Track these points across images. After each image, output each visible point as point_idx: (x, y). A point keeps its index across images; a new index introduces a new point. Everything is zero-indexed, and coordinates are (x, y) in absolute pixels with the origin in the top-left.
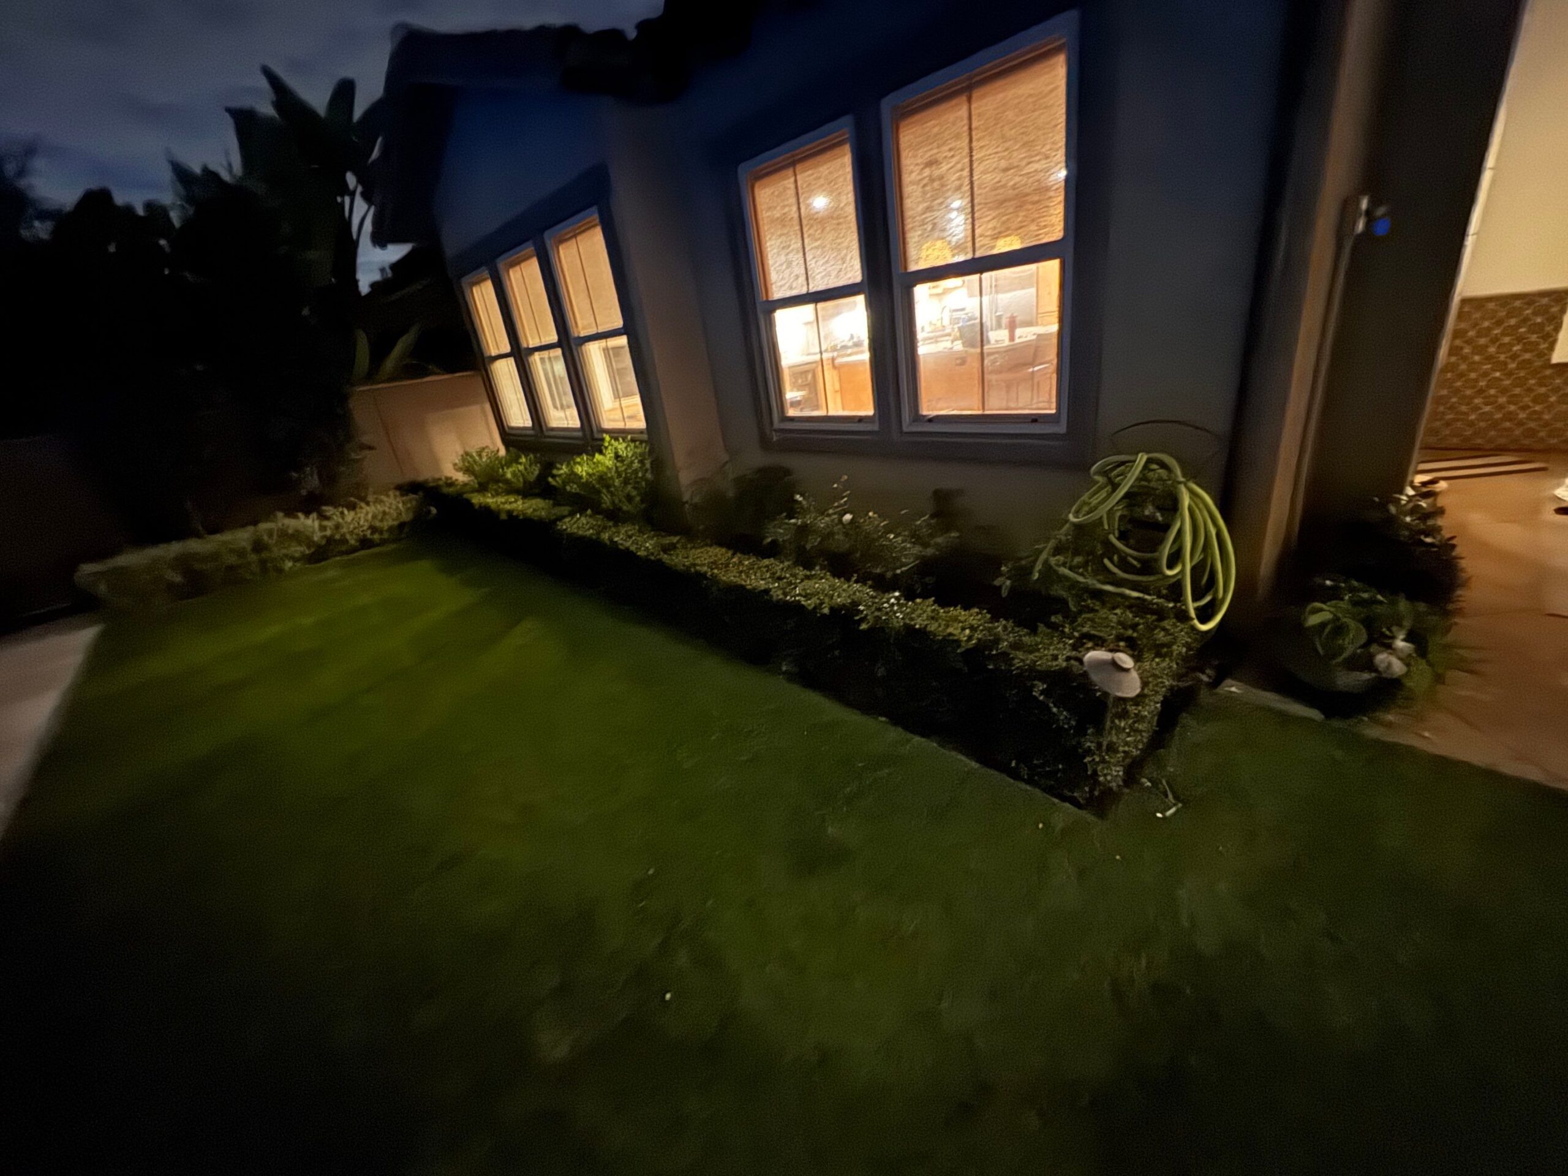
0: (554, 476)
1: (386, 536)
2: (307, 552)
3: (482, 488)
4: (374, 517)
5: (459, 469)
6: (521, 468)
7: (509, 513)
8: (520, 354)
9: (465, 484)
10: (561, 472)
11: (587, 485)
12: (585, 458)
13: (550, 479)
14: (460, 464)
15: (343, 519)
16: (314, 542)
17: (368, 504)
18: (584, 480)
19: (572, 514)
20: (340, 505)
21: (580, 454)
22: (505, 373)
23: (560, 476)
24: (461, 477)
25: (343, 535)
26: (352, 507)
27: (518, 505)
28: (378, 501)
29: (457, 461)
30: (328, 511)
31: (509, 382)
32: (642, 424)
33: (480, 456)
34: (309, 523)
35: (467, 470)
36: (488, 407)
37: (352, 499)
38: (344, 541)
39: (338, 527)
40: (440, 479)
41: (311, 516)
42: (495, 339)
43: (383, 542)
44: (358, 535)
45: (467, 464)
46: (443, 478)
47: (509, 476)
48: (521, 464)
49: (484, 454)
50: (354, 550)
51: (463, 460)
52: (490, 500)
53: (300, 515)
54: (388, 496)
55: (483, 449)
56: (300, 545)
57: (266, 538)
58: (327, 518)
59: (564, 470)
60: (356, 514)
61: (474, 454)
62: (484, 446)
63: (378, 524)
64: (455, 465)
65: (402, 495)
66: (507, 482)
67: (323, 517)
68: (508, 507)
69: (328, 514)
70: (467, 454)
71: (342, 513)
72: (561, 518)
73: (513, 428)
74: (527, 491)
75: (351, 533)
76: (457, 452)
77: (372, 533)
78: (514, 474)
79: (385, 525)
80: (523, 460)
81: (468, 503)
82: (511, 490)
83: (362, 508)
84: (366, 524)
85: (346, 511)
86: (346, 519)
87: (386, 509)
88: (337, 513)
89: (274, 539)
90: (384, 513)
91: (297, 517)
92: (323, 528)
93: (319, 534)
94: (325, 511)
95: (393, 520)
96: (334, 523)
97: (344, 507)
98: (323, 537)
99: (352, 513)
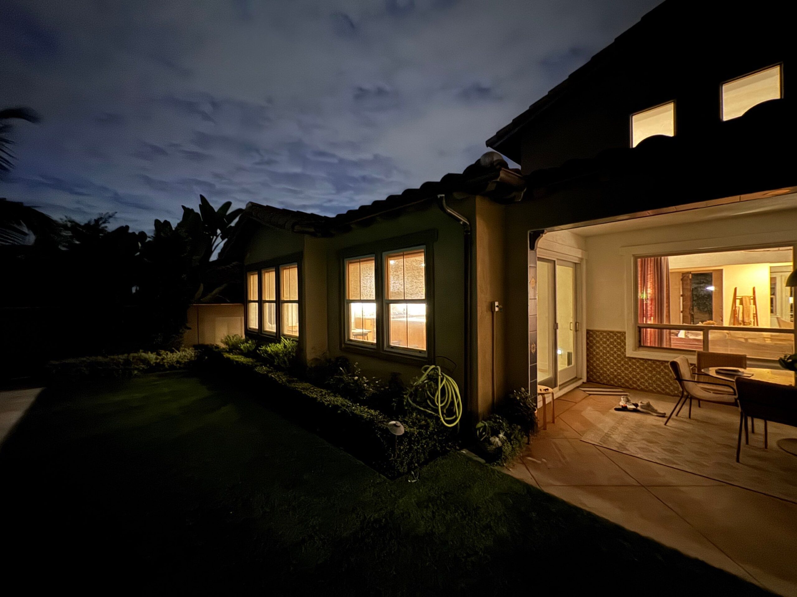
0: (259, 350)
1: (182, 366)
2: (146, 368)
3: (230, 351)
4: (180, 357)
5: (222, 342)
6: (248, 345)
7: (237, 362)
8: (261, 302)
9: (224, 349)
10: (262, 349)
11: (270, 355)
12: (273, 345)
13: (258, 351)
14: (224, 340)
16: (150, 364)
17: (179, 351)
18: (269, 353)
19: (261, 365)
20: (167, 350)
21: (271, 343)
22: (254, 308)
23: (262, 350)
24: (223, 346)
25: (164, 363)
26: (172, 352)
27: (242, 359)
28: (184, 350)
29: (223, 339)
30: (161, 352)
31: (254, 311)
32: (297, 334)
33: (233, 337)
34: (152, 356)
35: (227, 343)
36: (243, 318)
37: (173, 348)
38: (163, 365)
39: (163, 359)
40: (214, 345)
41: (154, 353)
42: (253, 295)
43: (180, 368)
44: (170, 363)
45: (227, 340)
46: (215, 345)
47: (242, 347)
48: (249, 343)
49: (235, 338)
50: (166, 370)
51: (226, 339)
52: (231, 356)
53: (150, 352)
54: (189, 349)
55: (235, 335)
56: (144, 364)
57: (131, 360)
58: (160, 355)
59: (264, 348)
60: (173, 355)
61: (231, 337)
62: (237, 334)
63: (180, 360)
64: (222, 340)
65: (195, 349)
66: (241, 350)
67: (159, 354)
68: (237, 359)
69: (161, 353)
70: (228, 336)
71: (167, 354)
72: (256, 366)
73: (250, 328)
74: (247, 354)
75: (168, 363)
76: (224, 335)
77: (176, 364)
78: (244, 347)
79: (183, 361)
80: (250, 342)
81: (223, 355)
82: (242, 353)
83: (176, 352)
84: (175, 360)
85: (169, 353)
86: (168, 356)
87: (186, 354)
88: (165, 354)
89: (135, 360)
90: (185, 356)
91: (148, 353)
92: (157, 359)
93: (154, 361)
94: (160, 352)
95: (188, 359)
96: (162, 357)
97: (169, 351)
98: (156, 363)
99: (171, 354)
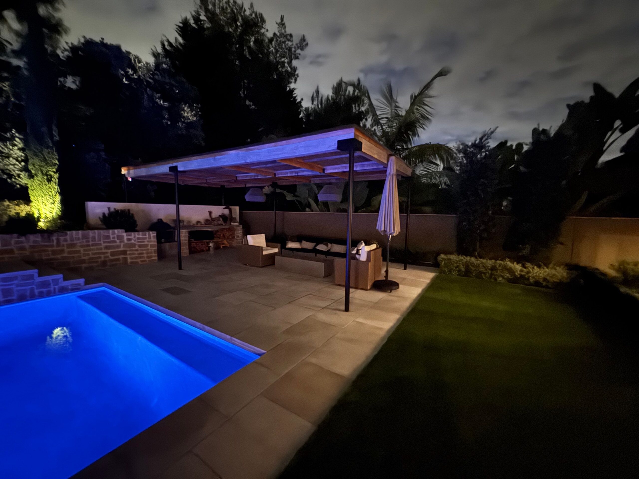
1: (550, 285)
2: (510, 277)
3: (627, 284)
4: (548, 275)
5: (612, 268)
14: (614, 266)
15: (533, 270)
16: (515, 274)
17: (548, 268)
25: (529, 277)
26: (539, 266)
28: (554, 268)
34: (518, 267)
37: (540, 263)
38: (528, 279)
39: (528, 272)
41: (519, 265)
43: (546, 287)
44: (536, 279)
50: (530, 284)
53: (515, 263)
54: (560, 268)
56: (509, 274)
57: (498, 267)
58: (525, 268)
60: (540, 270)
63: (548, 278)
65: (568, 269)
67: (524, 266)
69: (527, 266)
71: (533, 268)
75: (533, 277)
77: (543, 281)
79: (551, 280)
83: (544, 269)
84: (542, 276)
85: (535, 267)
86: (534, 271)
87: (557, 273)
88: (531, 267)
89: (500, 268)
90: (554, 275)
91: (513, 264)
92: (521, 271)
93: (519, 273)
94: (526, 264)
95: (557, 279)
96: (527, 270)
97: (535, 265)
98: (520, 274)
99: (538, 269)
